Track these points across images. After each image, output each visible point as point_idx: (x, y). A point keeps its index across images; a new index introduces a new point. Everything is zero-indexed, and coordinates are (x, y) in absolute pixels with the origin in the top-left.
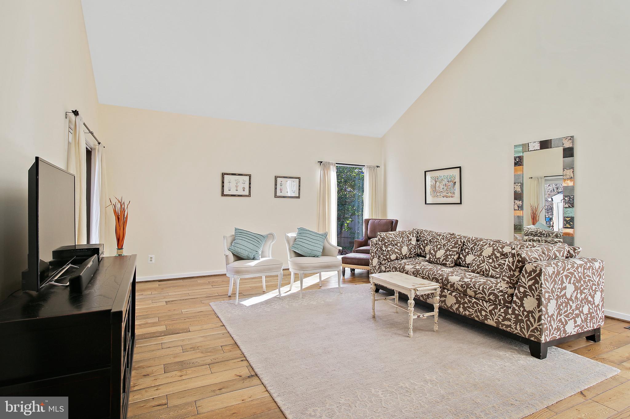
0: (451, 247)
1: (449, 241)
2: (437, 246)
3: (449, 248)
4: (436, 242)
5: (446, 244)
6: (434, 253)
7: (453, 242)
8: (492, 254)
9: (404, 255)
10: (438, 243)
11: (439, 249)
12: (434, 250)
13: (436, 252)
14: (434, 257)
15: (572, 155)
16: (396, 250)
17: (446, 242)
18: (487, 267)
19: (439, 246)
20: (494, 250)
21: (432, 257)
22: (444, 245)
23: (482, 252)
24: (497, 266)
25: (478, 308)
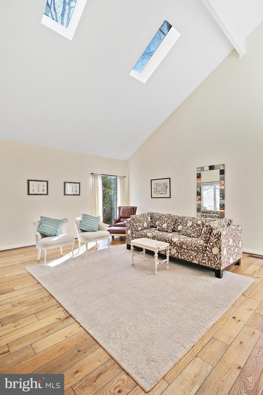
0: (170, 222)
1: (169, 218)
2: (162, 222)
3: (169, 222)
4: (162, 219)
5: (167, 220)
6: (161, 225)
7: (171, 219)
8: (192, 225)
9: (145, 227)
10: (163, 220)
11: (164, 223)
12: (161, 224)
13: (162, 225)
14: (161, 228)
15: (224, 174)
16: (141, 225)
17: (167, 219)
18: (190, 232)
19: (164, 222)
20: (193, 223)
21: (160, 228)
22: (166, 221)
23: (187, 224)
24: (195, 231)
25: (189, 255)
